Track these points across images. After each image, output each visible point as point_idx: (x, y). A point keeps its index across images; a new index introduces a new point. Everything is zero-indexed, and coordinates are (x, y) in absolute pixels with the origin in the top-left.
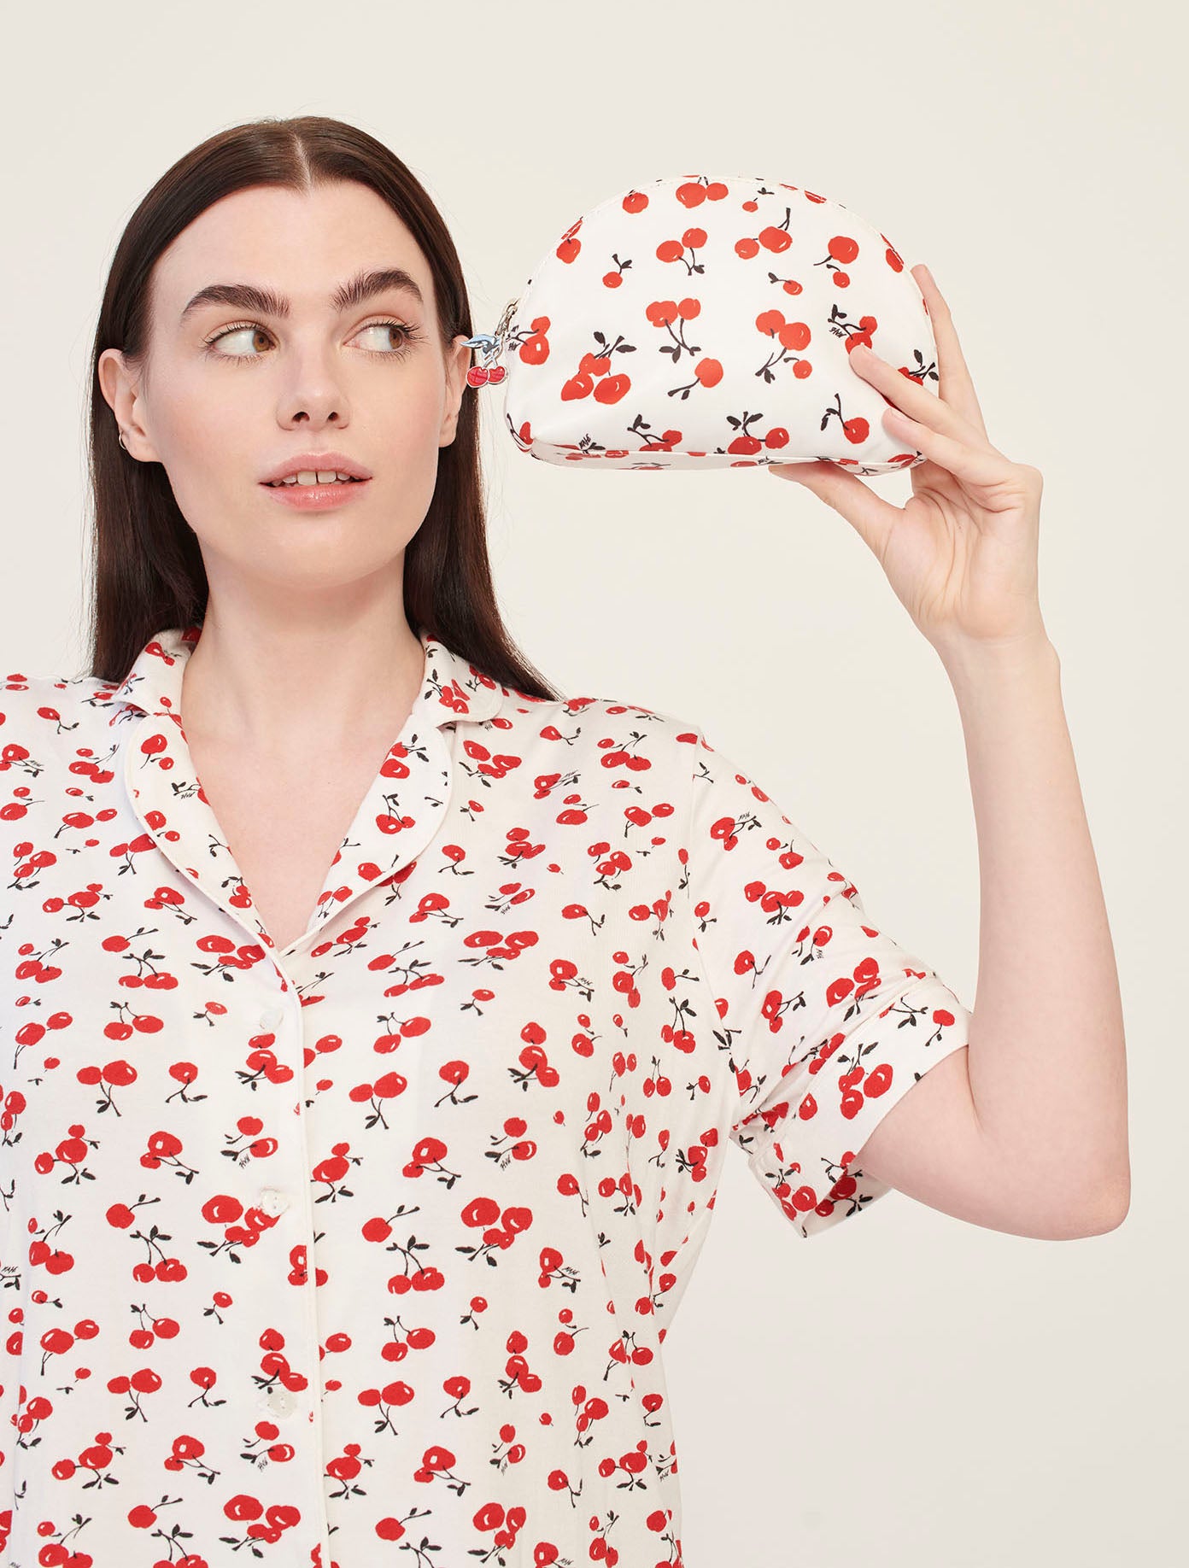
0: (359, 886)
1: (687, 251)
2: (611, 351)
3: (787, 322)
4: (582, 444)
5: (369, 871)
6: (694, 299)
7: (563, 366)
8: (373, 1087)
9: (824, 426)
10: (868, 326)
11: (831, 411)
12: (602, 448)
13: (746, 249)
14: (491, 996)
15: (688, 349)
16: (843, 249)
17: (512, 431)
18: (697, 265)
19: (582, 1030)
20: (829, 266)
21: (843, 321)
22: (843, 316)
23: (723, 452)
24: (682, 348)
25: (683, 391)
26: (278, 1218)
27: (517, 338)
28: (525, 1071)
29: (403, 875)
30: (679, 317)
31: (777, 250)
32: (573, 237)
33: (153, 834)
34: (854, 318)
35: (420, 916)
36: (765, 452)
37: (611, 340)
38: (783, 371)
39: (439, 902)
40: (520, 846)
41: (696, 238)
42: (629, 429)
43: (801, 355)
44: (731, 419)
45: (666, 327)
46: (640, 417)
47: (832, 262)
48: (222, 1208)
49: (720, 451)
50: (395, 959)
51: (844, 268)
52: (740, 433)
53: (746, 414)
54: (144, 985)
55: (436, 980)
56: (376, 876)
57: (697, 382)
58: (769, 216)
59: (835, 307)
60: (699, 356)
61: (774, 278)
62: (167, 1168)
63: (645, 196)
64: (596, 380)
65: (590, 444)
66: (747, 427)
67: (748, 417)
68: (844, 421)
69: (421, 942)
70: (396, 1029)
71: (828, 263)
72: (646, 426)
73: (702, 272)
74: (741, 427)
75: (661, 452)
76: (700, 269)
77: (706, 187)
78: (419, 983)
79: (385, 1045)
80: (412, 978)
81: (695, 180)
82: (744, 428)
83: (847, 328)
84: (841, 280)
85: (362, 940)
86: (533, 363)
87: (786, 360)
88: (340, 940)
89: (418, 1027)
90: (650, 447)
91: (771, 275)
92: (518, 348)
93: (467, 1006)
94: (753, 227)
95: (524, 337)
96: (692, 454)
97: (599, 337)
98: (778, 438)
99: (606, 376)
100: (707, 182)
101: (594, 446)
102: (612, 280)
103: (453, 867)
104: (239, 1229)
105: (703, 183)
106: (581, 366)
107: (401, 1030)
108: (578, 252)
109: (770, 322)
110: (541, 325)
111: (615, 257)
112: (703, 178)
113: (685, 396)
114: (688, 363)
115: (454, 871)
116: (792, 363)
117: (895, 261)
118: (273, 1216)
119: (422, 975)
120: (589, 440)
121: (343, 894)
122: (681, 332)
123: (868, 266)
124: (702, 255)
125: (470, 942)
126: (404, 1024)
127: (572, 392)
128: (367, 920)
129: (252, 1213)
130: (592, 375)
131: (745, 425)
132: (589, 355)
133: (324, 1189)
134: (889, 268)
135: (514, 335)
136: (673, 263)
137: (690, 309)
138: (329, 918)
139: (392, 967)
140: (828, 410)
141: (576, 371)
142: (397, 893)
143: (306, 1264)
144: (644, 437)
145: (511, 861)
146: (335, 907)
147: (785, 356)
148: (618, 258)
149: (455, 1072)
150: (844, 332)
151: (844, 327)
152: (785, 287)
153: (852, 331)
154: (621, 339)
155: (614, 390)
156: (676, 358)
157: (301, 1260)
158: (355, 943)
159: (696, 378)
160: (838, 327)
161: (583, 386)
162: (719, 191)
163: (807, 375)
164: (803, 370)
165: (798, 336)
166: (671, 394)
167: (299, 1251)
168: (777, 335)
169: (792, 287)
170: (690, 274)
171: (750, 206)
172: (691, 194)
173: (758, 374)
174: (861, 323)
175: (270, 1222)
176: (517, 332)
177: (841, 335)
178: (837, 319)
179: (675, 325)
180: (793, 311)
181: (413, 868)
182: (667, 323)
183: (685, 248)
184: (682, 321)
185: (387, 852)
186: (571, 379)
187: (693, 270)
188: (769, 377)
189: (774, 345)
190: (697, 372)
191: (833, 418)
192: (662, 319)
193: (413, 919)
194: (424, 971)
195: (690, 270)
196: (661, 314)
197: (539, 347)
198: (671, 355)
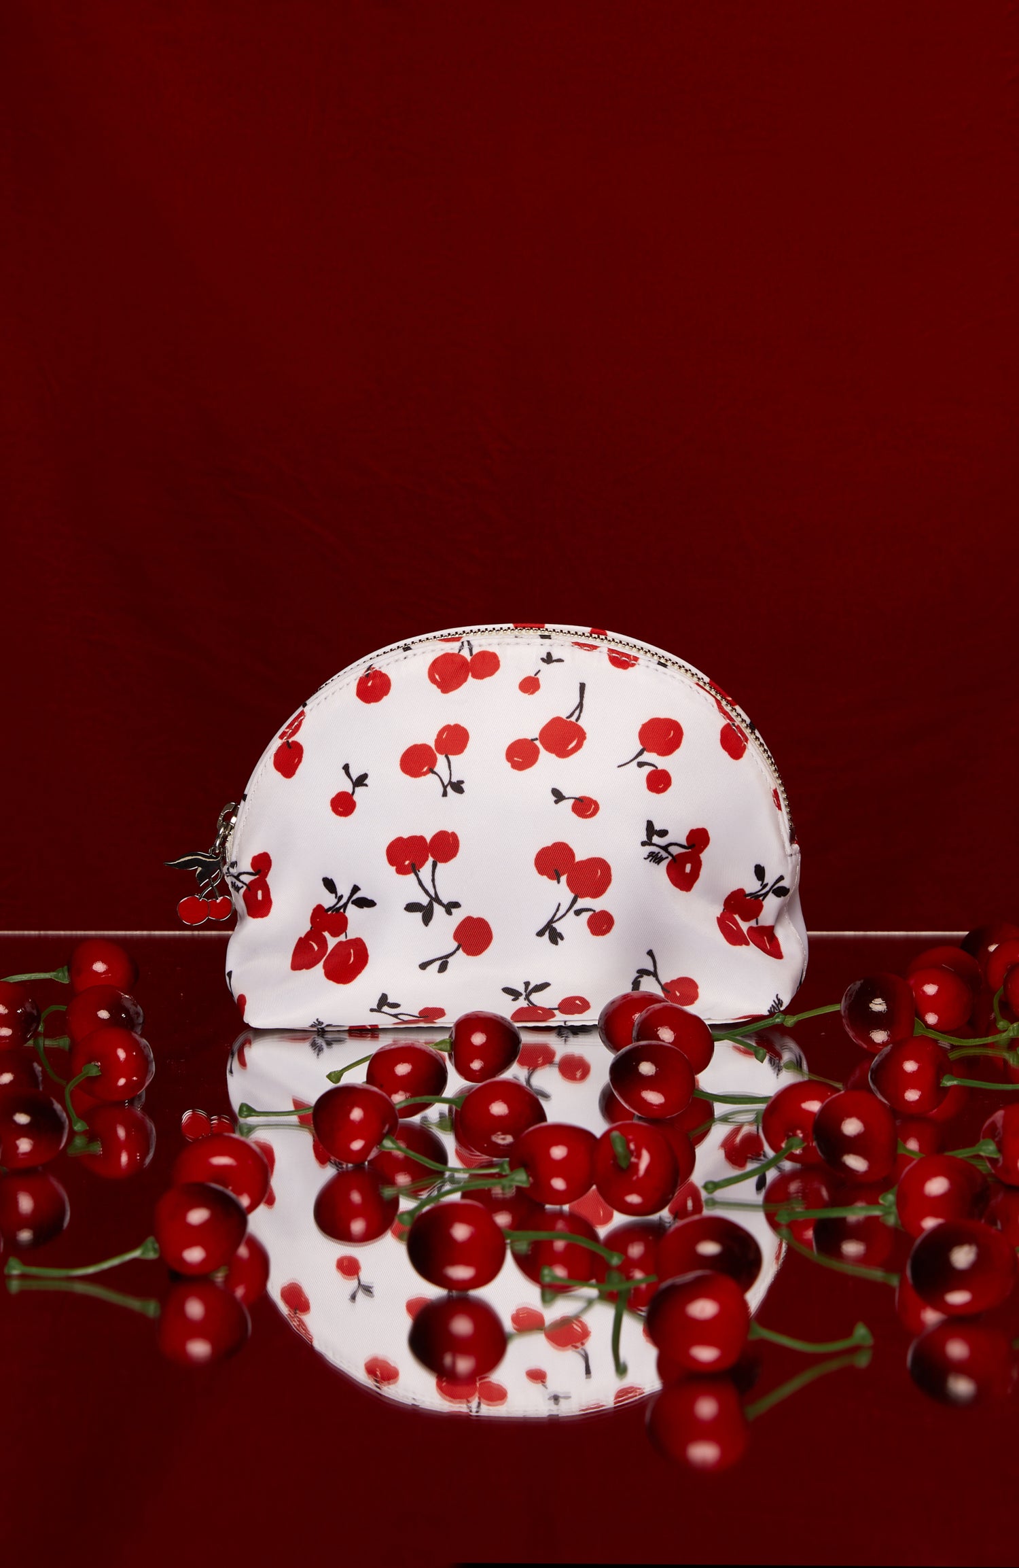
1: (441, 759)
2: (345, 905)
3: (578, 858)
6: (451, 831)
7: (291, 919)
9: (635, 991)
10: (698, 840)
11: (643, 972)
13: (522, 754)
15: (444, 905)
16: (660, 735)
18: (454, 780)
20: (642, 764)
21: (663, 841)
22: (663, 832)
24: (435, 904)
25: (439, 962)
27: (237, 880)
30: (431, 860)
31: (563, 753)
32: (295, 738)
34: (678, 834)
37: (344, 890)
38: (574, 927)
41: (454, 739)
42: (373, 1007)
43: (596, 903)
44: (509, 990)
45: (413, 874)
46: (385, 995)
47: (647, 756)
51: (661, 763)
52: (521, 1005)
53: (527, 983)
57: (457, 949)
58: (557, 700)
59: (651, 823)
60: (459, 915)
61: (558, 796)
63: (385, 677)
64: (332, 941)
66: (531, 998)
67: (530, 988)
68: (662, 983)
71: (641, 759)
72: (395, 1005)
73: (462, 791)
74: (522, 997)
76: (458, 787)
77: (469, 657)
81: (454, 649)
82: (527, 999)
83: (670, 848)
84: (660, 782)
86: (257, 916)
87: (578, 913)
91: (556, 792)
94: (532, 719)
95: (245, 879)
97: (329, 885)
98: (575, 1005)
99: (342, 938)
100: (471, 650)
102: (343, 805)
105: (465, 652)
106: (313, 921)
108: (300, 761)
109: (554, 861)
110: (262, 866)
111: (346, 768)
112: (466, 644)
113: (443, 968)
114: (445, 924)
116: (587, 915)
122: (433, 880)
123: (698, 757)
124: (461, 765)
127: (301, 959)
130: (327, 935)
131: (527, 996)
132: (321, 908)
134: (727, 754)
135: (231, 874)
136: (423, 778)
137: (446, 846)
140: (639, 971)
141: (308, 927)
144: (393, 1018)
147: (577, 907)
148: (351, 771)
150: (663, 856)
151: (665, 848)
152: (576, 809)
153: (676, 853)
154: (357, 889)
155: (349, 962)
156: (427, 918)
159: (458, 944)
160: (655, 851)
161: (315, 948)
162: (489, 667)
163: (608, 930)
164: (599, 925)
165: (595, 877)
166: (424, 966)
168: (563, 879)
169: (585, 807)
170: (445, 794)
171: (531, 685)
172: (449, 673)
173: (541, 934)
174: (689, 837)
176: (237, 870)
177: (659, 862)
178: (656, 838)
179: (426, 872)
180: (586, 841)
182: (415, 869)
183: (439, 755)
184: (435, 865)
186: (302, 936)
187: (449, 789)
188: (555, 937)
189: (560, 892)
190: (458, 936)
192: (407, 863)
195: (445, 787)
196: (406, 855)
197: (261, 894)
198: (421, 915)
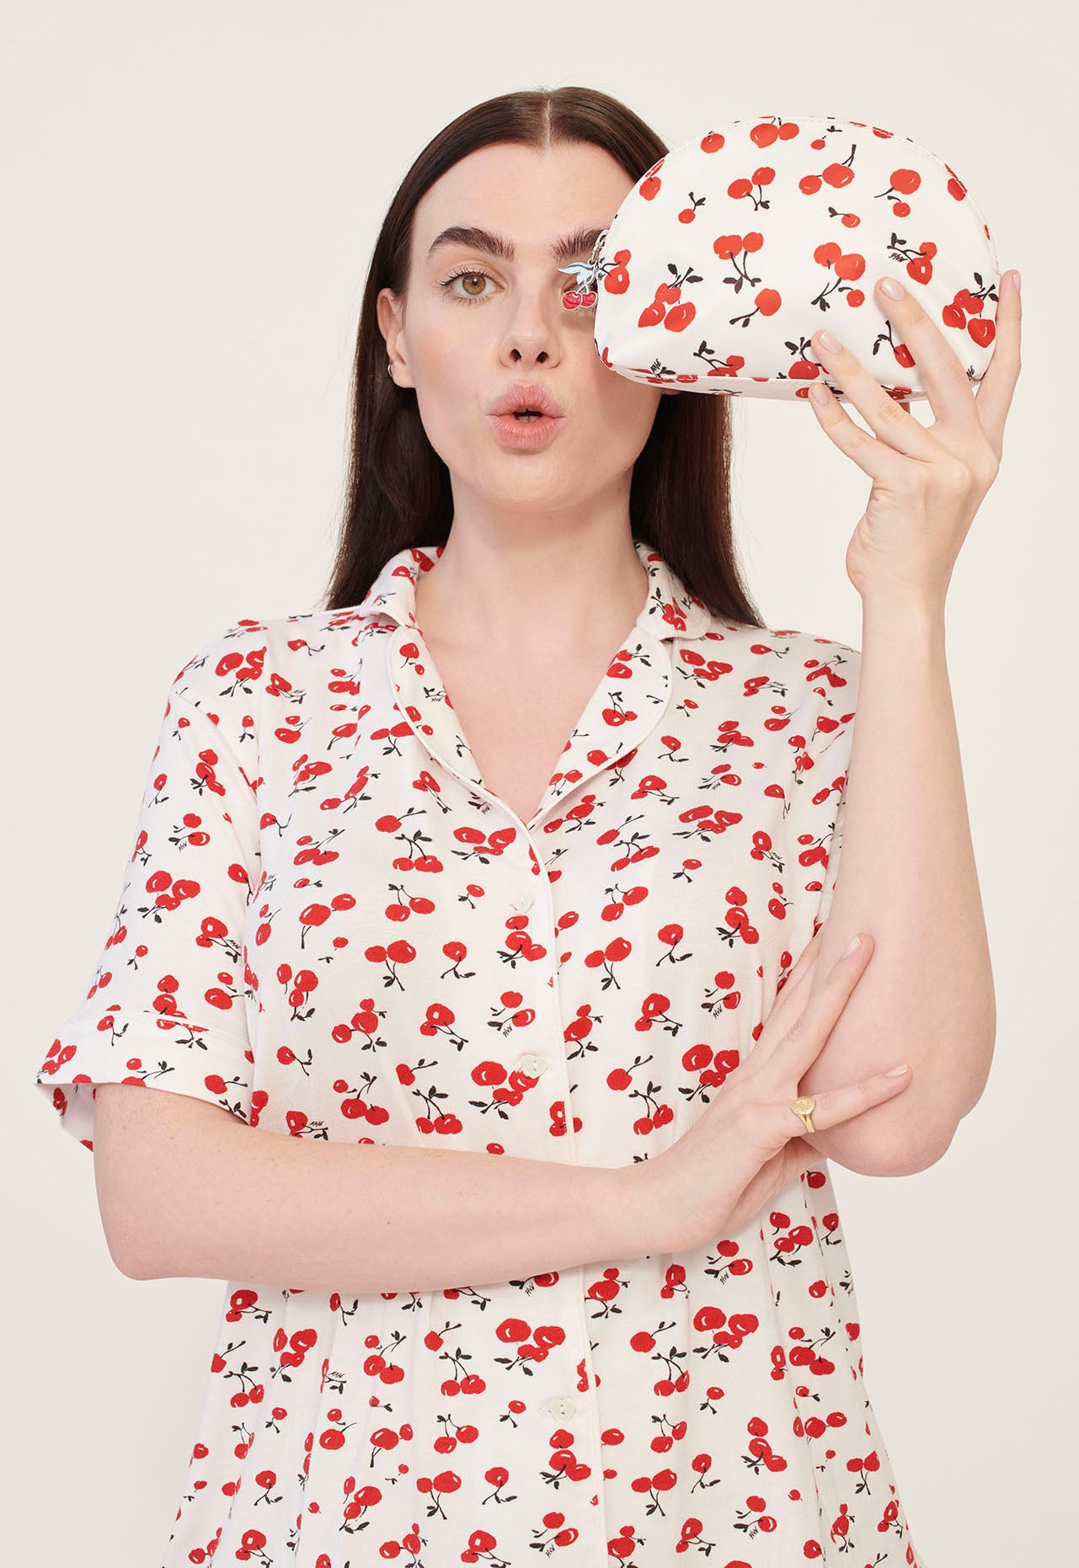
0: (589, 770)
1: (755, 188)
2: (682, 281)
3: (843, 254)
4: (654, 368)
5: (597, 757)
6: (758, 233)
7: (641, 296)
8: (604, 952)
9: (875, 351)
10: (928, 251)
11: (882, 337)
12: (672, 373)
13: (809, 185)
14: (698, 864)
15: (749, 280)
18: (763, 200)
19: (776, 896)
20: (890, 198)
21: (902, 248)
22: (903, 242)
23: (785, 377)
24: (744, 279)
25: (743, 320)
26: (538, 1078)
27: (603, 269)
28: (730, 929)
29: (624, 761)
30: (743, 250)
31: (838, 185)
32: (655, 175)
33: (412, 725)
34: (914, 244)
35: (641, 793)
37: (682, 271)
38: (837, 300)
39: (658, 784)
40: (730, 734)
41: (765, 176)
42: (695, 354)
43: (855, 284)
44: (788, 345)
45: (731, 260)
46: (704, 344)
47: (894, 193)
48: (489, 1073)
49: (782, 377)
50: (619, 833)
51: (904, 198)
52: (797, 357)
53: (801, 340)
54: (414, 868)
55: (652, 851)
56: (603, 762)
57: (757, 310)
58: (835, 154)
59: (894, 235)
60: (759, 287)
61: (833, 212)
62: (442, 1036)
63: (722, 136)
64: (668, 308)
65: (661, 368)
66: (804, 352)
67: (804, 342)
68: (895, 346)
69: (641, 816)
70: (619, 898)
71: (890, 194)
72: (711, 352)
73: (767, 207)
74: (798, 352)
75: (727, 377)
76: (765, 205)
77: (778, 127)
78: (640, 856)
79: (611, 913)
80: (634, 850)
81: (769, 121)
82: (801, 353)
83: (907, 253)
84: (902, 210)
85: (590, 817)
86: (616, 293)
87: (841, 290)
88: (569, 817)
89: (637, 895)
90: (716, 372)
91: (831, 210)
92: (604, 278)
93: (678, 875)
94: (817, 164)
95: (608, 268)
96: (755, 379)
97: (673, 269)
99: (676, 304)
100: (780, 123)
101: (664, 371)
102: (687, 217)
103: (670, 755)
104: (505, 1090)
105: (776, 123)
106: (656, 295)
107: (624, 900)
108: (658, 189)
109: (827, 254)
110: (622, 258)
111: (691, 195)
112: (777, 119)
113: (746, 324)
114: (749, 293)
115: (671, 758)
116: (846, 292)
117: (957, 190)
118: (533, 1077)
119: (642, 848)
120: (659, 364)
121: (574, 776)
122: (744, 263)
123: (930, 196)
124: (768, 192)
125: (684, 818)
126: (626, 893)
127: (647, 319)
128: (593, 797)
129: (516, 1076)
130: (665, 304)
131: (802, 350)
132: (664, 285)
133: (574, 1047)
134: (951, 197)
135: (601, 266)
136: (743, 199)
137: (754, 242)
138: (562, 796)
139: (617, 841)
140: (879, 336)
141: (652, 300)
142: (620, 776)
143: (564, 1117)
144: (710, 362)
145: (722, 748)
146: (567, 787)
147: (840, 286)
148: (694, 197)
149: (671, 934)
150: (903, 258)
151: (904, 252)
152: (844, 221)
153: (912, 256)
154: (690, 270)
155: (680, 318)
156: (738, 289)
157: (560, 1114)
158: (584, 820)
159: (756, 307)
160: (896, 253)
161: (657, 313)
162: (790, 131)
163: (861, 304)
164: (856, 299)
165: (853, 267)
166: (733, 322)
167: (558, 1107)
168: (833, 266)
169: (850, 220)
170: (756, 209)
171: (818, 144)
172: (764, 134)
173: (814, 303)
174: (921, 248)
175: (531, 1083)
176: (604, 263)
177: (899, 261)
178: (897, 245)
179: (739, 258)
180: (849, 242)
181: (634, 755)
182: (732, 256)
183: (754, 186)
184: (746, 254)
185: (612, 741)
186: (648, 307)
187: (759, 206)
188: (824, 306)
189: (830, 275)
190: (757, 301)
191: (884, 343)
192: (727, 252)
193: (634, 796)
194: (643, 844)
195: (757, 205)
196: (727, 247)
197: (620, 278)
198: (733, 286)
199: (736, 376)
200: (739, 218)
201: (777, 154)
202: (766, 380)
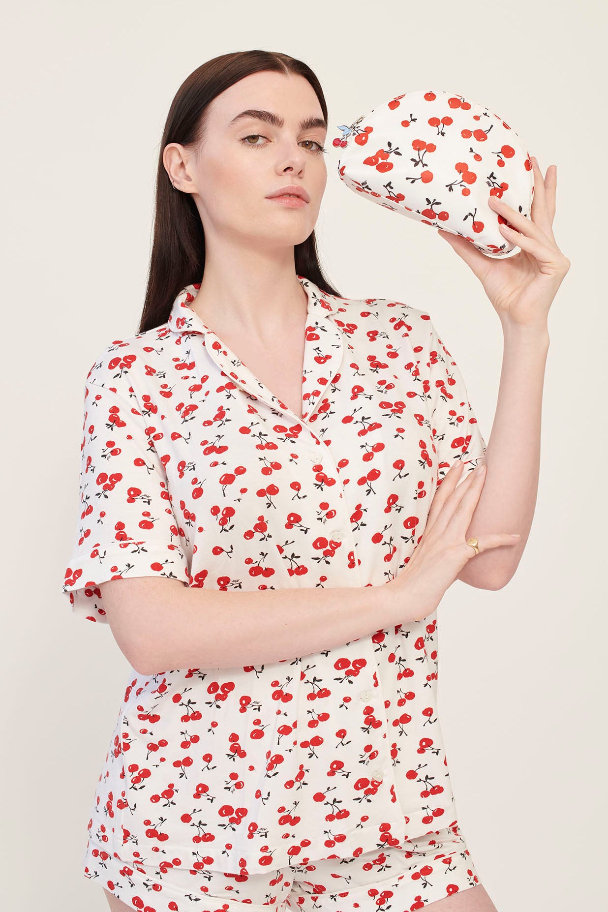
1: (441, 124)
2: (391, 152)
3: (469, 170)
4: (363, 184)
6: (435, 145)
7: (370, 149)
8: (366, 477)
9: (465, 219)
10: (504, 187)
11: (470, 214)
12: (370, 190)
13: (466, 134)
14: (403, 430)
15: (423, 164)
16: (508, 151)
17: (338, 168)
18: (443, 132)
20: (498, 156)
21: (494, 181)
22: (495, 178)
23: (420, 213)
24: (420, 162)
25: (413, 180)
26: (341, 543)
27: (357, 131)
28: (423, 461)
30: (425, 150)
31: (478, 140)
32: (399, 100)
34: (499, 181)
36: (436, 220)
37: (393, 147)
38: (458, 189)
41: (448, 121)
42: (384, 186)
43: (468, 186)
44: (427, 200)
46: (390, 183)
47: (500, 155)
49: (418, 212)
51: (504, 159)
52: (429, 207)
53: (435, 200)
57: (420, 178)
58: (483, 125)
59: (493, 173)
60: (426, 169)
61: (471, 150)
63: (435, 95)
64: (380, 161)
65: (366, 185)
66: (433, 206)
67: (435, 202)
68: (475, 221)
70: (370, 450)
71: (499, 154)
72: (392, 188)
73: (443, 135)
74: (430, 205)
75: (394, 201)
76: (443, 134)
77: (462, 102)
81: (459, 98)
82: (432, 206)
83: (495, 184)
84: (501, 163)
86: (359, 144)
87: (461, 186)
88: (320, 412)
90: (390, 198)
91: (471, 149)
92: (356, 136)
93: (396, 436)
94: (473, 126)
95: (360, 132)
96: (406, 208)
97: (390, 144)
98: (444, 216)
99: (385, 161)
100: (464, 101)
101: (367, 187)
102: (405, 124)
104: (328, 550)
105: (462, 100)
106: (377, 153)
107: (373, 450)
108: (397, 107)
109: (461, 168)
110: (369, 130)
111: (411, 115)
112: (463, 98)
113: (413, 182)
114: (420, 169)
116: (463, 187)
117: (528, 165)
118: (338, 542)
120: (366, 183)
121: (316, 393)
122: (423, 155)
123: (516, 163)
124: (446, 129)
125: (381, 406)
126: (373, 447)
127: (368, 162)
130: (380, 159)
131: (432, 205)
132: (383, 150)
134: (524, 167)
135: (356, 129)
136: (434, 127)
137: (431, 148)
138: (315, 404)
141: (374, 154)
142: (335, 387)
143: (354, 559)
144: (389, 192)
145: (375, 370)
146: (316, 400)
147: (461, 184)
148: (413, 116)
149: (399, 465)
150: (492, 185)
151: (493, 183)
152: (474, 156)
153: (496, 186)
154: (398, 148)
155: (385, 168)
156: (415, 165)
160: (490, 182)
161: (374, 161)
162: (467, 106)
163: (467, 195)
164: (466, 192)
165: (470, 178)
166: (407, 179)
167: (351, 554)
168: (462, 174)
169: (478, 157)
170: (438, 134)
171: (477, 118)
172: (455, 103)
173: (447, 186)
174: (501, 184)
175: (338, 545)
176: (359, 129)
177: (490, 186)
178: (492, 178)
179: (422, 152)
180: (474, 167)
182: (419, 150)
184: (426, 152)
186: (371, 156)
187: (440, 133)
188: (451, 189)
189: (459, 177)
190: (422, 174)
191: (470, 217)
192: (418, 147)
196: (418, 145)
197: (364, 138)
198: (414, 163)
199: (398, 203)
200: (429, 135)
201: (457, 114)
202: (411, 210)
